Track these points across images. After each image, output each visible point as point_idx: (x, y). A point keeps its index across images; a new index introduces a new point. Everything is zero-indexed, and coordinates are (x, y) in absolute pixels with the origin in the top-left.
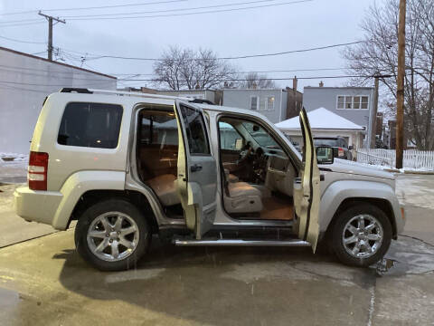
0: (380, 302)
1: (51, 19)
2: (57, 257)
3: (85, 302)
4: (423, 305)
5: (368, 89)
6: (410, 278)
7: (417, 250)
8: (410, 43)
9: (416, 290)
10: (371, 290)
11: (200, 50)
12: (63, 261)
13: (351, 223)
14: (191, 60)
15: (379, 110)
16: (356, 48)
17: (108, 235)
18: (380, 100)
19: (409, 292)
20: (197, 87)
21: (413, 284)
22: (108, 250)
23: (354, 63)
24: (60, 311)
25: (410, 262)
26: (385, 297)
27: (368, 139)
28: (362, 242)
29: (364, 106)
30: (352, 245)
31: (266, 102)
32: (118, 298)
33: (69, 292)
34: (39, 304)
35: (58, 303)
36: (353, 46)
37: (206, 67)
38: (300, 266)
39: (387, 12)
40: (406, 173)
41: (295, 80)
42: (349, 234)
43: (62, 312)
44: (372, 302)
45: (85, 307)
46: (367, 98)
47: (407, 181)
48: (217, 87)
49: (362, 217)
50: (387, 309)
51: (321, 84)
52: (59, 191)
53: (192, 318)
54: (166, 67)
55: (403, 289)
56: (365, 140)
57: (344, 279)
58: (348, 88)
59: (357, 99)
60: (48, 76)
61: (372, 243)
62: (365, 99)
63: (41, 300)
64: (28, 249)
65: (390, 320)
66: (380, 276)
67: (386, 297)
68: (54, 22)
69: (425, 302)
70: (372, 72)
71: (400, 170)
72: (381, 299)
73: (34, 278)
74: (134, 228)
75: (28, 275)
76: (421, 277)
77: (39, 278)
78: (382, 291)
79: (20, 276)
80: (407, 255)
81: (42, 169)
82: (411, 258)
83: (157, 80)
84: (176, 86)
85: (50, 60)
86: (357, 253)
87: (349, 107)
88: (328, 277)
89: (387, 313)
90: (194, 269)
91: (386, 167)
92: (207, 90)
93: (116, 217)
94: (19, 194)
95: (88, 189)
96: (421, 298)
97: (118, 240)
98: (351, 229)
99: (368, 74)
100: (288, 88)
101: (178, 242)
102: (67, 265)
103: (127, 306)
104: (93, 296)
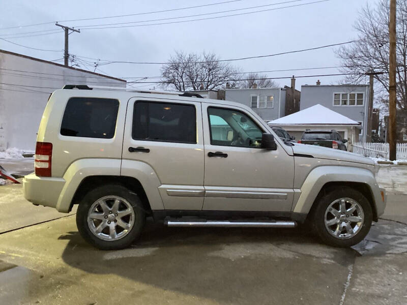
0: (357, 278)
1: (67, 29)
2: (62, 238)
3: (83, 275)
4: (398, 281)
5: (362, 86)
6: (389, 257)
7: (399, 233)
8: (402, 42)
9: (393, 268)
10: (350, 268)
11: (204, 54)
12: (67, 241)
13: (333, 206)
14: (196, 63)
15: (375, 106)
16: (350, 47)
17: (106, 217)
18: (375, 96)
19: (386, 268)
20: (202, 88)
21: (391, 262)
22: (106, 230)
23: (348, 62)
24: (59, 283)
25: (391, 243)
26: (361, 273)
27: (364, 134)
28: (344, 224)
29: (360, 102)
30: (334, 227)
31: (266, 101)
32: (113, 272)
33: (70, 267)
34: (42, 277)
35: (59, 277)
36: (346, 46)
37: (210, 70)
38: (285, 246)
39: (380, 14)
40: (400, 164)
41: (293, 80)
42: (330, 216)
43: (61, 284)
44: (349, 277)
45: (83, 280)
46: (362, 94)
47: (400, 171)
48: (220, 87)
49: (343, 201)
50: (363, 283)
51: (318, 83)
52: (62, 177)
53: (177, 289)
54: (173, 71)
55: (380, 267)
56: (361, 135)
57: (325, 258)
58: (343, 86)
59: (352, 96)
60: (64, 80)
61: (353, 225)
62: (360, 96)
63: (44, 274)
64: (37, 232)
65: (364, 294)
66: (360, 255)
67: (363, 273)
68: (70, 31)
69: (400, 278)
70: (366, 70)
71: (394, 162)
72: (358, 275)
73: (41, 255)
74: (130, 210)
75: (35, 253)
76: (400, 257)
77: (44, 255)
78: (360, 268)
79: (27, 254)
80: (389, 237)
81: (46, 158)
82: (393, 240)
83: (165, 82)
84: (182, 87)
85: (66, 66)
86: (339, 234)
87: (345, 104)
88: (310, 256)
89: (362, 287)
90: (185, 248)
91: (380, 159)
92: (211, 90)
93: (113, 201)
94: (27, 180)
95: (88, 175)
96: (398, 274)
97: (116, 221)
98: (333, 211)
99: (362, 72)
100: (286, 87)
101: (169, 223)
102: (70, 245)
103: (120, 279)
104: (90, 270)
